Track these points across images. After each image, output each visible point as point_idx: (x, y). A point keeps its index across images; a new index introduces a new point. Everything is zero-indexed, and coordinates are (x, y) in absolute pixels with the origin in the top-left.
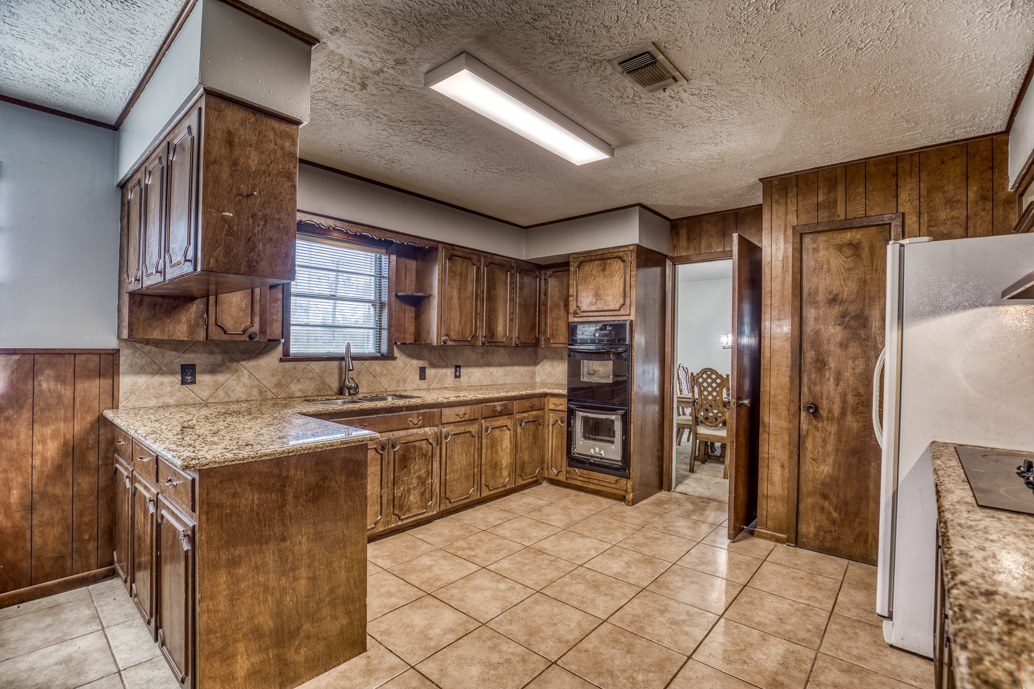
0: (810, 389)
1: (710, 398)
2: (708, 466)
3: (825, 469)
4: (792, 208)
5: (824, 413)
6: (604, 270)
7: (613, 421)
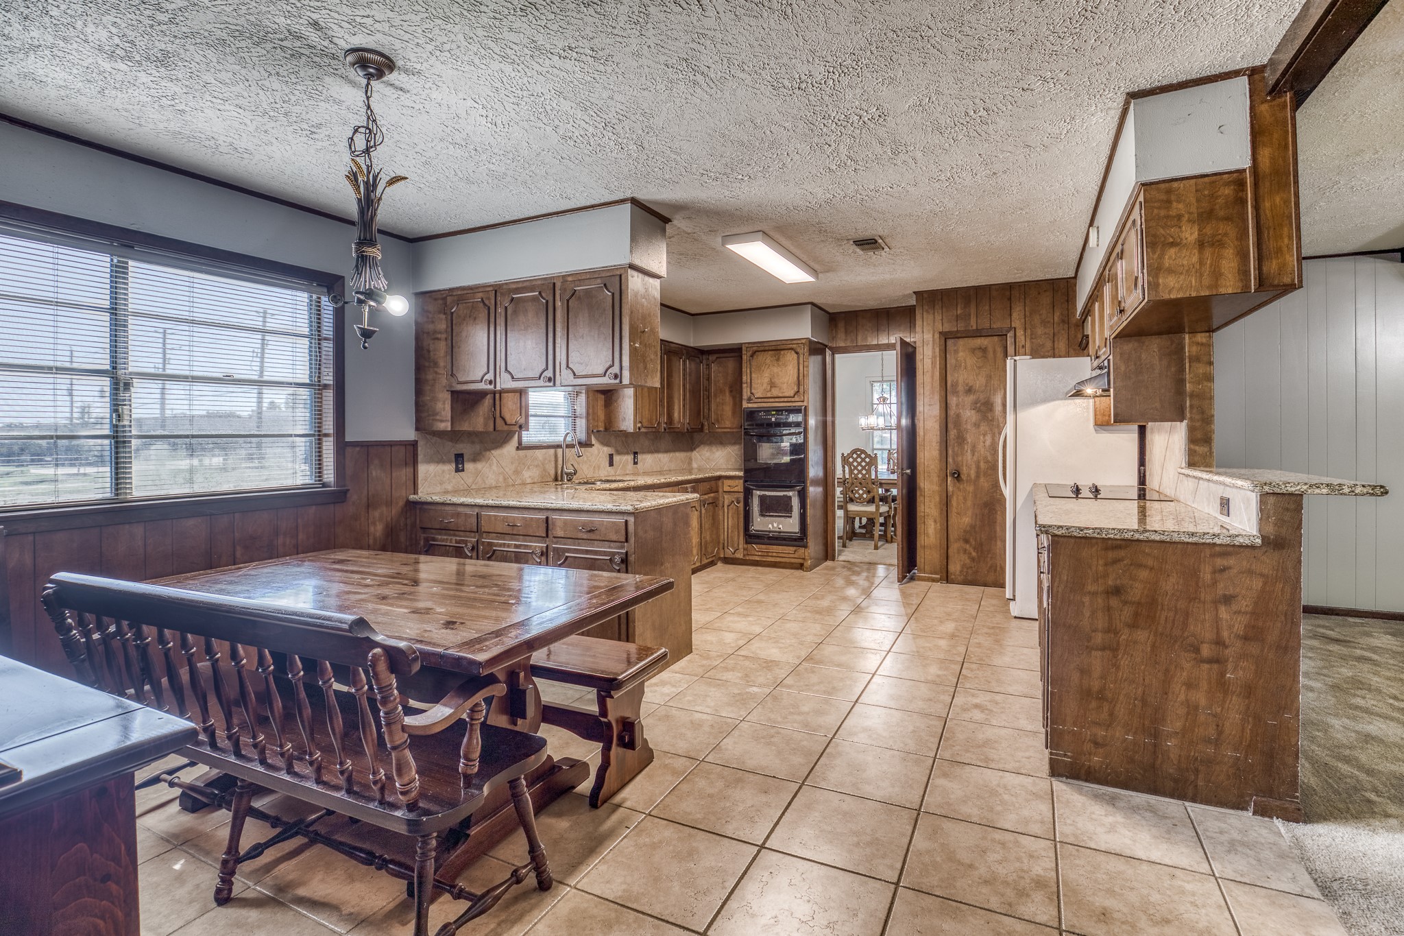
0: (953, 459)
1: (860, 476)
2: (855, 542)
3: (966, 520)
4: (938, 317)
5: (964, 477)
6: (778, 360)
7: (790, 498)
